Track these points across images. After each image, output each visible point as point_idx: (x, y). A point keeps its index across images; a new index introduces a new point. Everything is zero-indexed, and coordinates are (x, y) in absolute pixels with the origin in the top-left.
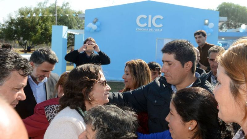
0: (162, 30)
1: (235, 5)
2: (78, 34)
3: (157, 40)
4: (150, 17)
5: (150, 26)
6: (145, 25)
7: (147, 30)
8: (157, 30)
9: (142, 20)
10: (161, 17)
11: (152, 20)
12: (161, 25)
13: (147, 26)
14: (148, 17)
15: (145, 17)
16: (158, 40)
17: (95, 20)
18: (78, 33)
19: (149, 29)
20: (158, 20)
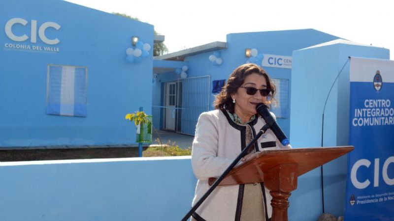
0: (58, 49)
3: (48, 67)
4: (34, 23)
5: (34, 39)
6: (25, 38)
7: (29, 47)
8: (48, 49)
9: (16, 28)
10: (57, 26)
11: (38, 31)
12: (56, 41)
13: (29, 39)
14: (29, 24)
15: (24, 22)
16: (51, 67)
19: (34, 46)
20: (49, 32)
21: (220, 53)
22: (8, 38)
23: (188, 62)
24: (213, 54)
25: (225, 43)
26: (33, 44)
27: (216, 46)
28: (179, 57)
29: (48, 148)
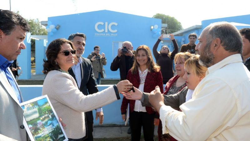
0: (117, 34)
1: (166, 16)
2: (39, 40)
3: (113, 43)
4: (106, 23)
5: (106, 31)
6: (103, 30)
7: (104, 34)
8: (113, 34)
9: (100, 27)
10: (116, 24)
11: (108, 27)
12: (116, 31)
13: (105, 31)
14: (104, 24)
15: (102, 23)
16: (114, 43)
17: (58, 27)
18: (38, 38)
19: (106, 34)
20: (113, 27)
21: (198, 31)
22: (96, 31)
23: (184, 36)
24: (194, 32)
25: (201, 26)
26: (106, 33)
27: (195, 27)
28: (180, 34)
29: (113, 79)
